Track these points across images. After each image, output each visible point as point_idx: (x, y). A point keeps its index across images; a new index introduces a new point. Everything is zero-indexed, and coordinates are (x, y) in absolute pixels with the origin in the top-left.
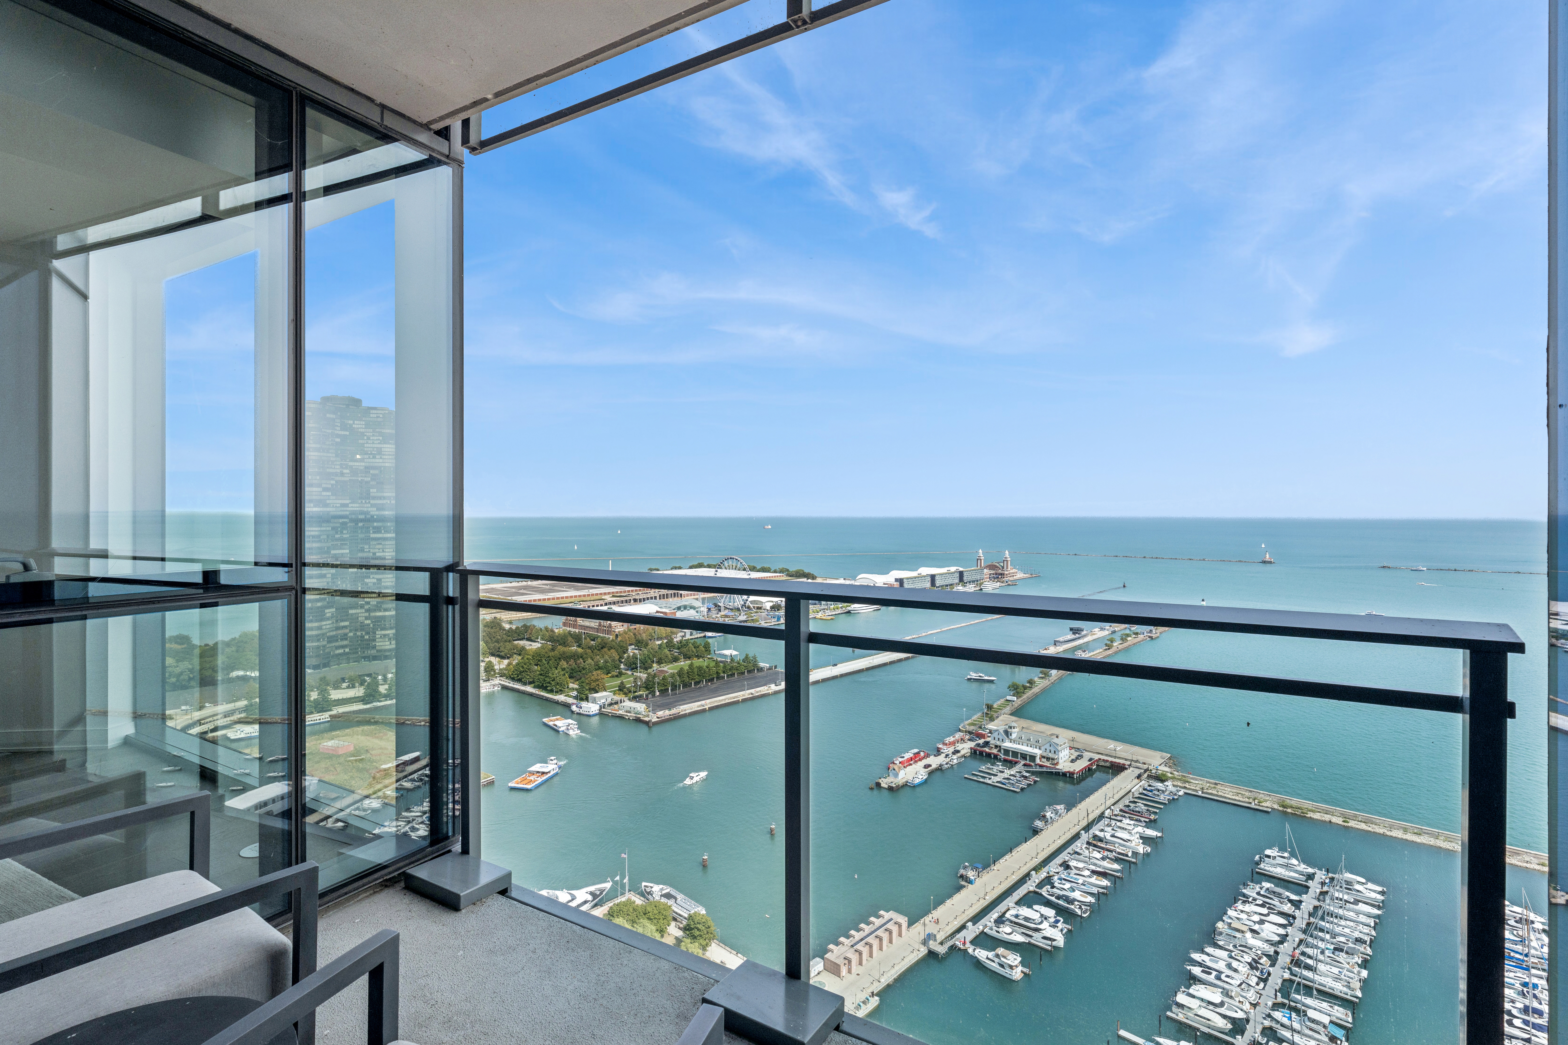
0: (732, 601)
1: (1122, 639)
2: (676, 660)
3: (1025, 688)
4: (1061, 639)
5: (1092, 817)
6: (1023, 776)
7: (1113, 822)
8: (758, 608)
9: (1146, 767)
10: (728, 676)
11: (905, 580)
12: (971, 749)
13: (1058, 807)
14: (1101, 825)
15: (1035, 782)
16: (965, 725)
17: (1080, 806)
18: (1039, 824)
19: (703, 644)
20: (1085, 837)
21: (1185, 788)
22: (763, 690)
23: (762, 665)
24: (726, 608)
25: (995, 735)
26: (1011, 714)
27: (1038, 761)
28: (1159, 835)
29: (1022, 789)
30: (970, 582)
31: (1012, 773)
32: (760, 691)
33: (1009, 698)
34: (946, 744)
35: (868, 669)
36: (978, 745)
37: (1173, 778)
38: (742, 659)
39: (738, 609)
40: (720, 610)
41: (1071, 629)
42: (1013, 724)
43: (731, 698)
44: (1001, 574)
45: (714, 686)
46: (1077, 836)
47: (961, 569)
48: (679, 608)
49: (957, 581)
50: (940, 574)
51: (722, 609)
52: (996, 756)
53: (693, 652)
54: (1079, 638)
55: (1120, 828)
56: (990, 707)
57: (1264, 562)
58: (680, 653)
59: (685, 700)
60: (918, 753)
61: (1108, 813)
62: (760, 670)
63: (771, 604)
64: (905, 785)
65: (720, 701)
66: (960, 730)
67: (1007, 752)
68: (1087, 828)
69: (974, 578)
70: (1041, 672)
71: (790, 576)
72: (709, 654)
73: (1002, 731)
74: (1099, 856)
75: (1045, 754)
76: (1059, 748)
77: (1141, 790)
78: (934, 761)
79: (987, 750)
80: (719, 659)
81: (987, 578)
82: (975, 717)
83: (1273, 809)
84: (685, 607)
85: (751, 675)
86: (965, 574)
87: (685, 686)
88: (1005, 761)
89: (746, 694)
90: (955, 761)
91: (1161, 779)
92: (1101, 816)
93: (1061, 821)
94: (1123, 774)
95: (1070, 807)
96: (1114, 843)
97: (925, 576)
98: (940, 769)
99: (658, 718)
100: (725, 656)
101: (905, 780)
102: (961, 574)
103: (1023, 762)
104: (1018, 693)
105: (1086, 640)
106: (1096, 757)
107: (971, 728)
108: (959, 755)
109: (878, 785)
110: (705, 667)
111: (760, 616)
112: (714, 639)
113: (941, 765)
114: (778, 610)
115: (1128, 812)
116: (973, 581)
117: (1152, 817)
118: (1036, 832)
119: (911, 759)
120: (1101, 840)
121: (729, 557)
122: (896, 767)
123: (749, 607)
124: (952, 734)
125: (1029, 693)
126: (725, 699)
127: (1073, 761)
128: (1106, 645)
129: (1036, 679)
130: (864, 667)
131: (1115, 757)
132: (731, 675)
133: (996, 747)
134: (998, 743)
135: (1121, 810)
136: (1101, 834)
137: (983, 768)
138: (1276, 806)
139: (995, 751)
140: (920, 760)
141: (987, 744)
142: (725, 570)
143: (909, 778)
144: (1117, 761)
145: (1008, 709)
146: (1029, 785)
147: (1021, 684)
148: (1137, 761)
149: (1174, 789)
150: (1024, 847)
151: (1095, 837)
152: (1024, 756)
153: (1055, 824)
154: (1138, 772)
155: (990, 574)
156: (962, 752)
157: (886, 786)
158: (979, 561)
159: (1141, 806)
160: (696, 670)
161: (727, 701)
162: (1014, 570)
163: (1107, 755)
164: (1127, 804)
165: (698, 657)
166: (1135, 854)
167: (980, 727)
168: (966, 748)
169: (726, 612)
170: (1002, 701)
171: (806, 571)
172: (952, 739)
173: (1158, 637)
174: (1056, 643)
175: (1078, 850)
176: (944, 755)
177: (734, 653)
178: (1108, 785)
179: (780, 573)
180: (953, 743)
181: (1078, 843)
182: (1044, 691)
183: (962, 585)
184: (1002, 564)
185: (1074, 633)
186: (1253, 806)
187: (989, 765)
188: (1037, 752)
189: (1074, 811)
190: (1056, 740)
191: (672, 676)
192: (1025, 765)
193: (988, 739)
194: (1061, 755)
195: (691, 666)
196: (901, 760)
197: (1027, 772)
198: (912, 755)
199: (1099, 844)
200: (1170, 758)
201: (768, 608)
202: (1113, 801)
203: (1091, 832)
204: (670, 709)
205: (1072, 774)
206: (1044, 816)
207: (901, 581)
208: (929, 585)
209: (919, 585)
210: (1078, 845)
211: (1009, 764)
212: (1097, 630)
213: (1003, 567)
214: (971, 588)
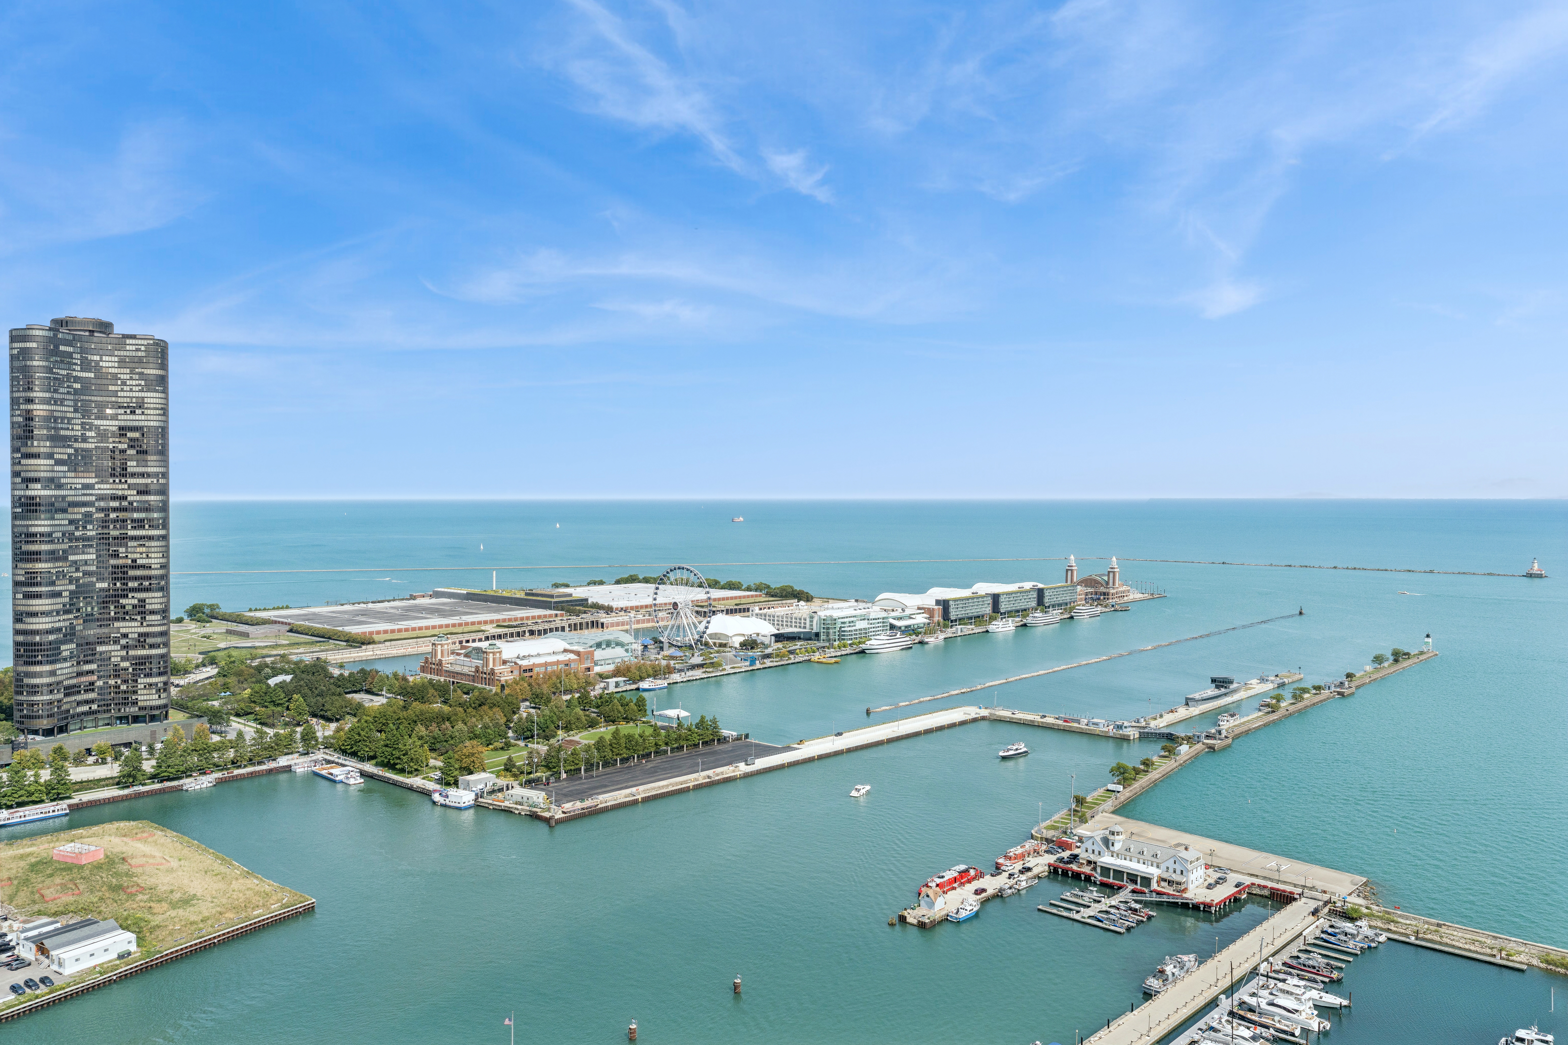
0: (681, 634)
1: (1295, 697)
2: (592, 724)
3: (1137, 771)
4: (1197, 696)
5: (1238, 974)
6: (1131, 909)
7: (1272, 982)
8: (721, 645)
9: (1326, 897)
10: (672, 750)
11: (951, 603)
12: (1050, 865)
13: (1185, 958)
14: (1251, 987)
15: (1150, 918)
16: (1042, 829)
17: (1219, 957)
18: (1153, 983)
19: (634, 701)
20: (1225, 1004)
21: (1389, 930)
22: (727, 771)
23: (725, 732)
24: (671, 645)
25: (1088, 844)
26: (1113, 812)
27: (1154, 886)
28: (1345, 1003)
29: (1129, 929)
30: (1053, 606)
31: (1113, 903)
32: (722, 773)
33: (1111, 787)
34: (1010, 858)
35: (890, 741)
36: (1061, 860)
37: (1371, 916)
38: (694, 723)
39: (691, 647)
40: (662, 649)
41: (1214, 681)
42: (1117, 828)
43: (677, 784)
44: (1104, 594)
45: (650, 765)
46: (1213, 1004)
47: (1041, 586)
48: (599, 645)
49: (1034, 604)
50: (1008, 594)
51: (666, 646)
52: (1088, 879)
53: (619, 712)
54: (1225, 694)
55: (1283, 991)
56: (1080, 801)
57: (1530, 576)
58: (599, 714)
59: (606, 786)
60: (966, 871)
61: (1264, 968)
62: (723, 740)
63: (742, 639)
64: (946, 920)
65: (659, 788)
66: (1032, 837)
67: (1105, 871)
68: (1230, 991)
69: (1060, 599)
70: (1163, 748)
71: (772, 596)
72: (644, 716)
73: (1098, 839)
74: (1247, 1034)
75: (1165, 876)
76: (1189, 867)
77: (1318, 933)
78: (991, 884)
79: (1074, 867)
80: (659, 724)
81: (1081, 600)
82: (1056, 817)
83: (1530, 965)
84: (608, 644)
85: (707, 749)
86: (1047, 593)
87: (606, 764)
88: (1103, 885)
89: (700, 777)
90: (1024, 884)
91: (1349, 916)
92: (1254, 972)
93: (1188, 979)
94: (1289, 908)
95: (1203, 957)
96: (1272, 1015)
97: (983, 597)
98: (999, 895)
99: (564, 812)
100: (670, 718)
101: (944, 913)
102: (1040, 593)
103: (1131, 887)
104: (1125, 779)
105: (1236, 697)
106: (1248, 881)
107: (1050, 834)
108: (1029, 874)
109: (902, 919)
110: (637, 736)
111: (724, 657)
112: (652, 693)
113: (1001, 890)
114: (752, 648)
115: (1294, 967)
116: (1060, 605)
117: (1335, 975)
118: (1148, 995)
119: (955, 880)
120: (1251, 1010)
121: (677, 565)
122: (930, 892)
123: (706, 644)
124: (1020, 842)
125: (1143, 781)
126: (667, 786)
127: (1210, 887)
128: (1268, 705)
129: (1155, 759)
130: (884, 738)
131: (1278, 881)
132: (677, 748)
133: (1089, 862)
134: (1093, 858)
135: (1284, 964)
136: (1253, 1001)
137: (1067, 895)
138: (1535, 962)
139: (1087, 870)
140: (969, 881)
141: (1074, 858)
142: (670, 586)
143: (951, 909)
144: (1281, 887)
145: (1109, 805)
146: (1139, 922)
147: (1130, 765)
148: (1312, 888)
149: (1370, 933)
150: (1130, 1020)
151: (1242, 1004)
152: (1133, 878)
153: (1180, 984)
154: (1313, 905)
155: (1086, 594)
156: (1035, 871)
157: (915, 922)
158: (1069, 573)
159: (1317, 960)
160: (623, 741)
161: (671, 789)
162: (1124, 588)
163: (1265, 878)
164: (1296, 954)
165: (627, 720)
166: (1306, 1031)
167: (1065, 833)
168: (1041, 863)
169: (672, 651)
170: (1101, 791)
171: (797, 588)
172: (1019, 850)
173: (1353, 694)
174: (1188, 702)
175: (1215, 1025)
176: (1006, 874)
177: (683, 714)
178: (1265, 925)
179: (756, 590)
180: (1022, 857)
181: (1215, 1014)
182: (1167, 777)
183: (1042, 611)
184: (1106, 578)
185: (1217, 687)
186: (1497, 960)
187: (1077, 891)
188: (1154, 872)
189: (1211, 964)
190: (1184, 854)
191: (588, 749)
192: (1133, 891)
193: (1076, 851)
194: (1192, 877)
195: (616, 734)
196: (938, 881)
197: (1136, 901)
198: (956, 874)
199: (1249, 1015)
200: (1365, 884)
201: (737, 645)
202: (1271, 949)
203: (1236, 996)
204: (582, 800)
205: (1208, 906)
206: (1162, 972)
207: (945, 604)
208: (988, 610)
209: (973, 611)
210: (1214, 1017)
211: (1110, 889)
212: (1254, 681)
213: (1107, 583)
214: (1056, 614)
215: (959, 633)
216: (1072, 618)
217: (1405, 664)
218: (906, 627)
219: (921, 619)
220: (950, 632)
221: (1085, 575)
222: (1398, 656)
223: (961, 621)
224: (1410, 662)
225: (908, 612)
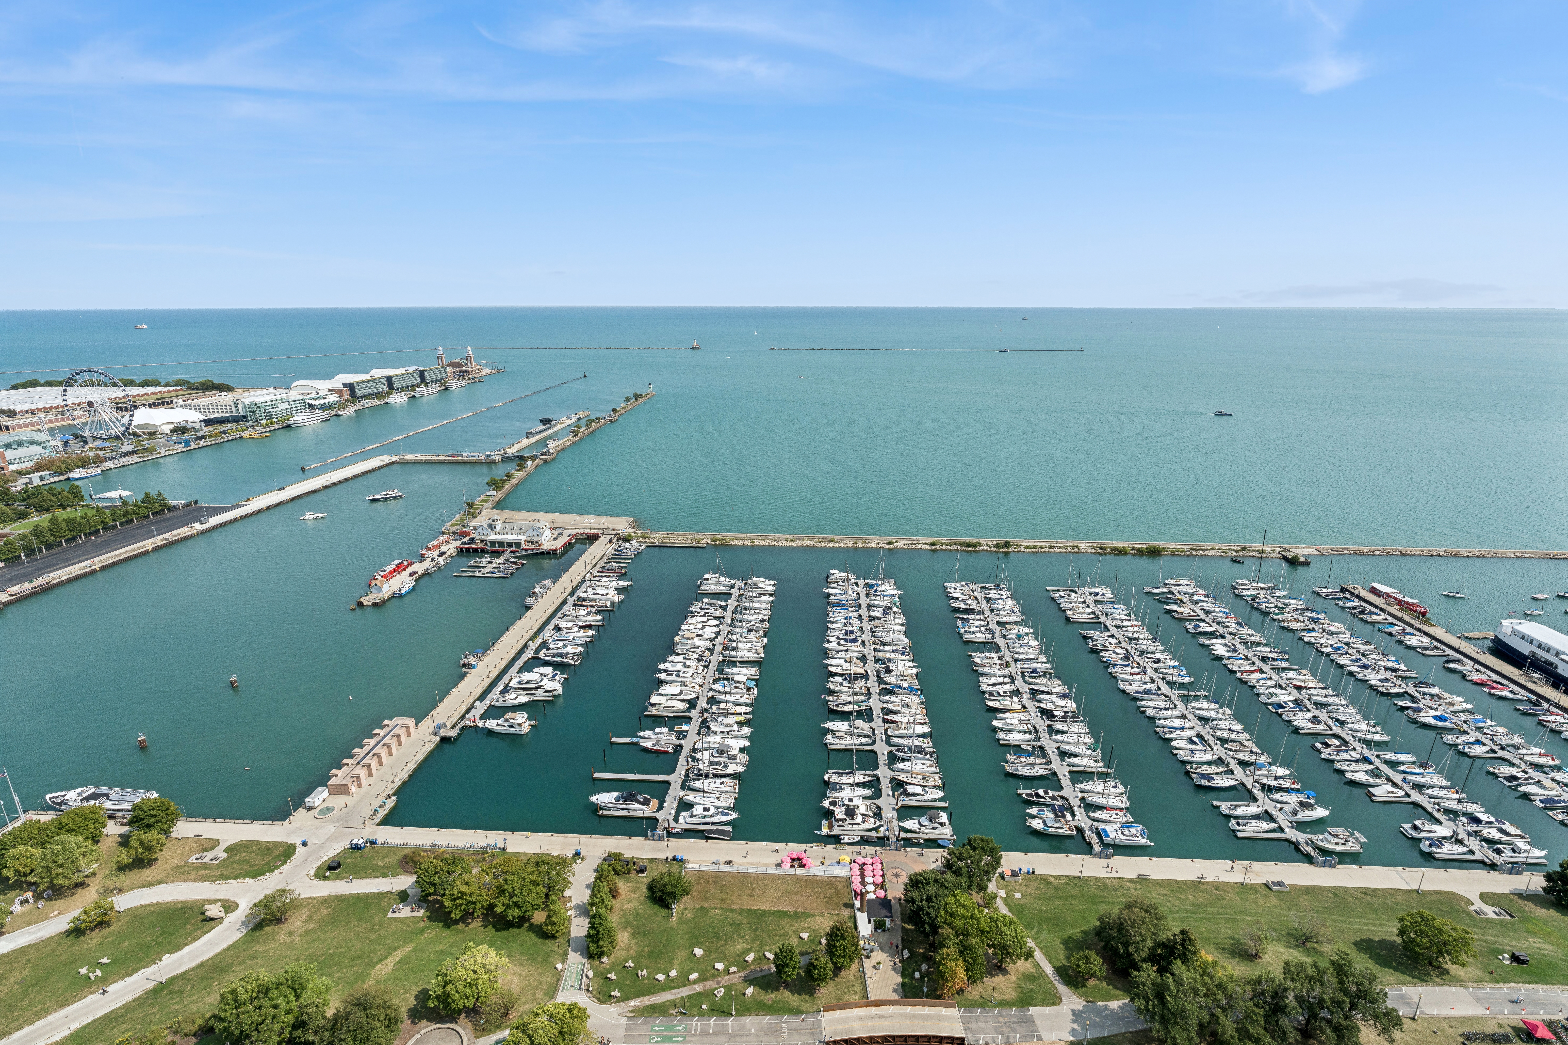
0: (104, 427)
1: (587, 425)
2: (22, 516)
3: (503, 481)
4: (533, 431)
5: (575, 583)
6: (511, 562)
7: (593, 583)
8: (150, 433)
9: (615, 532)
10: (122, 524)
11: (355, 385)
12: (457, 548)
13: (546, 582)
14: (583, 588)
15: (523, 565)
16: (449, 526)
17: (564, 577)
18: (530, 600)
19: (67, 490)
20: (571, 600)
21: (646, 542)
22: (184, 531)
23: (174, 502)
24: (95, 438)
25: (480, 530)
26: (493, 508)
27: (523, 546)
28: (629, 583)
29: (512, 574)
30: (432, 382)
31: (500, 561)
32: (179, 534)
33: (489, 493)
34: (430, 549)
35: (325, 488)
36: (464, 543)
37: (637, 537)
38: (139, 499)
39: (118, 438)
40: (86, 442)
41: (541, 421)
42: (496, 517)
43: (134, 550)
44: (466, 372)
45: (100, 540)
46: (564, 602)
47: (421, 369)
48: (8, 446)
49: (418, 381)
50: (397, 375)
51: (90, 440)
52: (483, 550)
53: (51, 501)
54: (549, 428)
55: (599, 586)
56: (470, 505)
57: (693, 348)
58: (29, 506)
59: (55, 565)
60: (402, 563)
61: (588, 576)
62: (172, 509)
63: (172, 427)
64: (392, 597)
65: (116, 556)
66: (443, 533)
67: (493, 544)
68: (572, 593)
69: (436, 377)
70: (517, 465)
71: (194, 389)
72: (83, 501)
73: (485, 526)
74: (583, 613)
75: (529, 539)
76: (542, 531)
77: (613, 552)
78: (420, 568)
79: (473, 546)
80: (101, 505)
81: (451, 376)
82: (457, 518)
83: (707, 544)
84: (20, 444)
85: (159, 518)
86: (426, 374)
87: (49, 547)
88: (492, 552)
89: (158, 540)
90: (442, 563)
91: (627, 539)
92: (583, 580)
93: (550, 593)
94: (598, 542)
95: (556, 578)
96: (595, 600)
97: (379, 379)
98: (427, 573)
99: (10, 595)
100: (111, 499)
101: (390, 593)
102: (422, 374)
103: (509, 550)
104: (497, 487)
105: (555, 429)
106: (574, 532)
107: (454, 529)
108: (445, 556)
109: (360, 604)
110: (79, 519)
111: (156, 443)
112: (86, 481)
113: (427, 570)
114: (184, 433)
115: (603, 572)
116: (437, 381)
117: (623, 571)
118: (528, 608)
119: (394, 570)
120: (584, 600)
121: (83, 369)
122: (377, 582)
123: (135, 434)
124: (435, 537)
125: (508, 486)
126: (125, 553)
127: (554, 540)
128: (573, 432)
129: (513, 472)
130: (321, 486)
131: (590, 529)
132: (127, 522)
133: (482, 541)
134: (484, 538)
135: (599, 572)
136: (584, 595)
137: (472, 563)
138: (709, 542)
139: (481, 545)
140: (404, 569)
141: (472, 540)
142: (79, 388)
143: (395, 589)
144: (592, 531)
145: (489, 504)
146: (517, 569)
147: (499, 479)
148: (608, 529)
149: (638, 545)
150: (520, 624)
151: (579, 598)
152: (510, 544)
153: (545, 597)
154: (609, 537)
155: (454, 372)
156: (448, 553)
157: (370, 603)
158: (440, 359)
159: (614, 565)
160: (64, 525)
161: (128, 555)
162: (478, 367)
163: (583, 529)
164: (603, 565)
165: (63, 506)
166: (612, 603)
167: (464, 526)
168: (451, 548)
169: (98, 443)
170: (483, 497)
171: (217, 381)
172: (435, 543)
173: (616, 420)
174: (528, 435)
175: (567, 613)
176: (429, 559)
177: (125, 493)
178: (586, 554)
179: (176, 386)
180: (438, 546)
181: (566, 607)
182: (521, 482)
183: (425, 386)
184: (465, 361)
185: (544, 424)
186: (694, 545)
187: (477, 560)
188: (522, 538)
189: (560, 581)
190: (538, 525)
191: (23, 537)
192: (511, 552)
193: (473, 536)
194: (544, 536)
195: (53, 520)
196: (382, 574)
197: (514, 557)
198: (394, 567)
199: (584, 603)
200: (633, 521)
201: (169, 432)
202: (591, 566)
203: (576, 595)
204: (31, 581)
205: (554, 551)
206: (534, 593)
207: (351, 386)
208: (385, 388)
209: (374, 389)
210: (566, 609)
211: (496, 554)
212: (564, 419)
213: (467, 364)
214: (435, 388)
215: (366, 406)
216: (446, 389)
217: (640, 401)
218: (322, 405)
219: (333, 398)
220: (358, 406)
221: (452, 360)
222: (637, 396)
223: (366, 397)
224: (643, 399)
225: (321, 394)
